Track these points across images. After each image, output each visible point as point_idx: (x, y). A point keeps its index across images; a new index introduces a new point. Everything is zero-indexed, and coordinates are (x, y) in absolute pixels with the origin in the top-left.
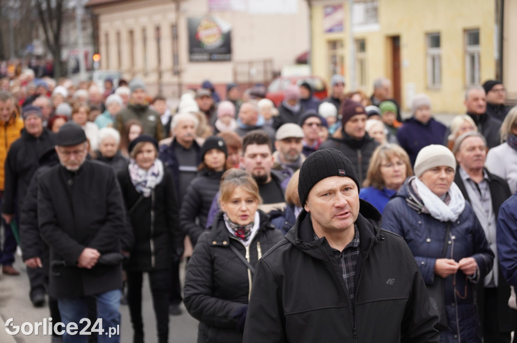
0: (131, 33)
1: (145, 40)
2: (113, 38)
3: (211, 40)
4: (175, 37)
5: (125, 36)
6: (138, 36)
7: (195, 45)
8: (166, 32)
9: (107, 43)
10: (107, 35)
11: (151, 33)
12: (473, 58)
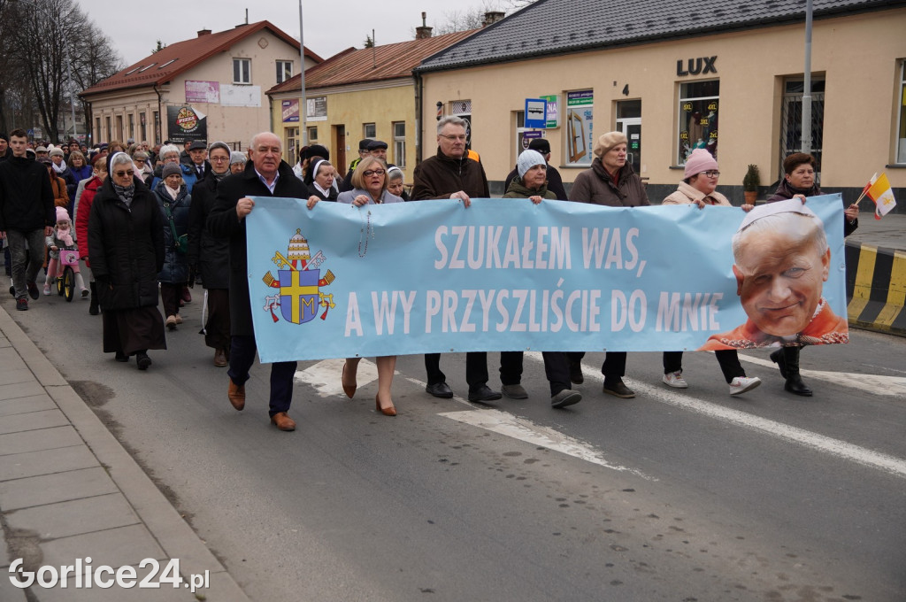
0: (120, 117)
1: (131, 125)
2: (103, 123)
3: (188, 126)
4: (157, 123)
5: (113, 121)
6: (125, 121)
7: (175, 130)
8: (149, 118)
9: (99, 127)
10: (98, 119)
11: (136, 119)
12: (399, 144)
